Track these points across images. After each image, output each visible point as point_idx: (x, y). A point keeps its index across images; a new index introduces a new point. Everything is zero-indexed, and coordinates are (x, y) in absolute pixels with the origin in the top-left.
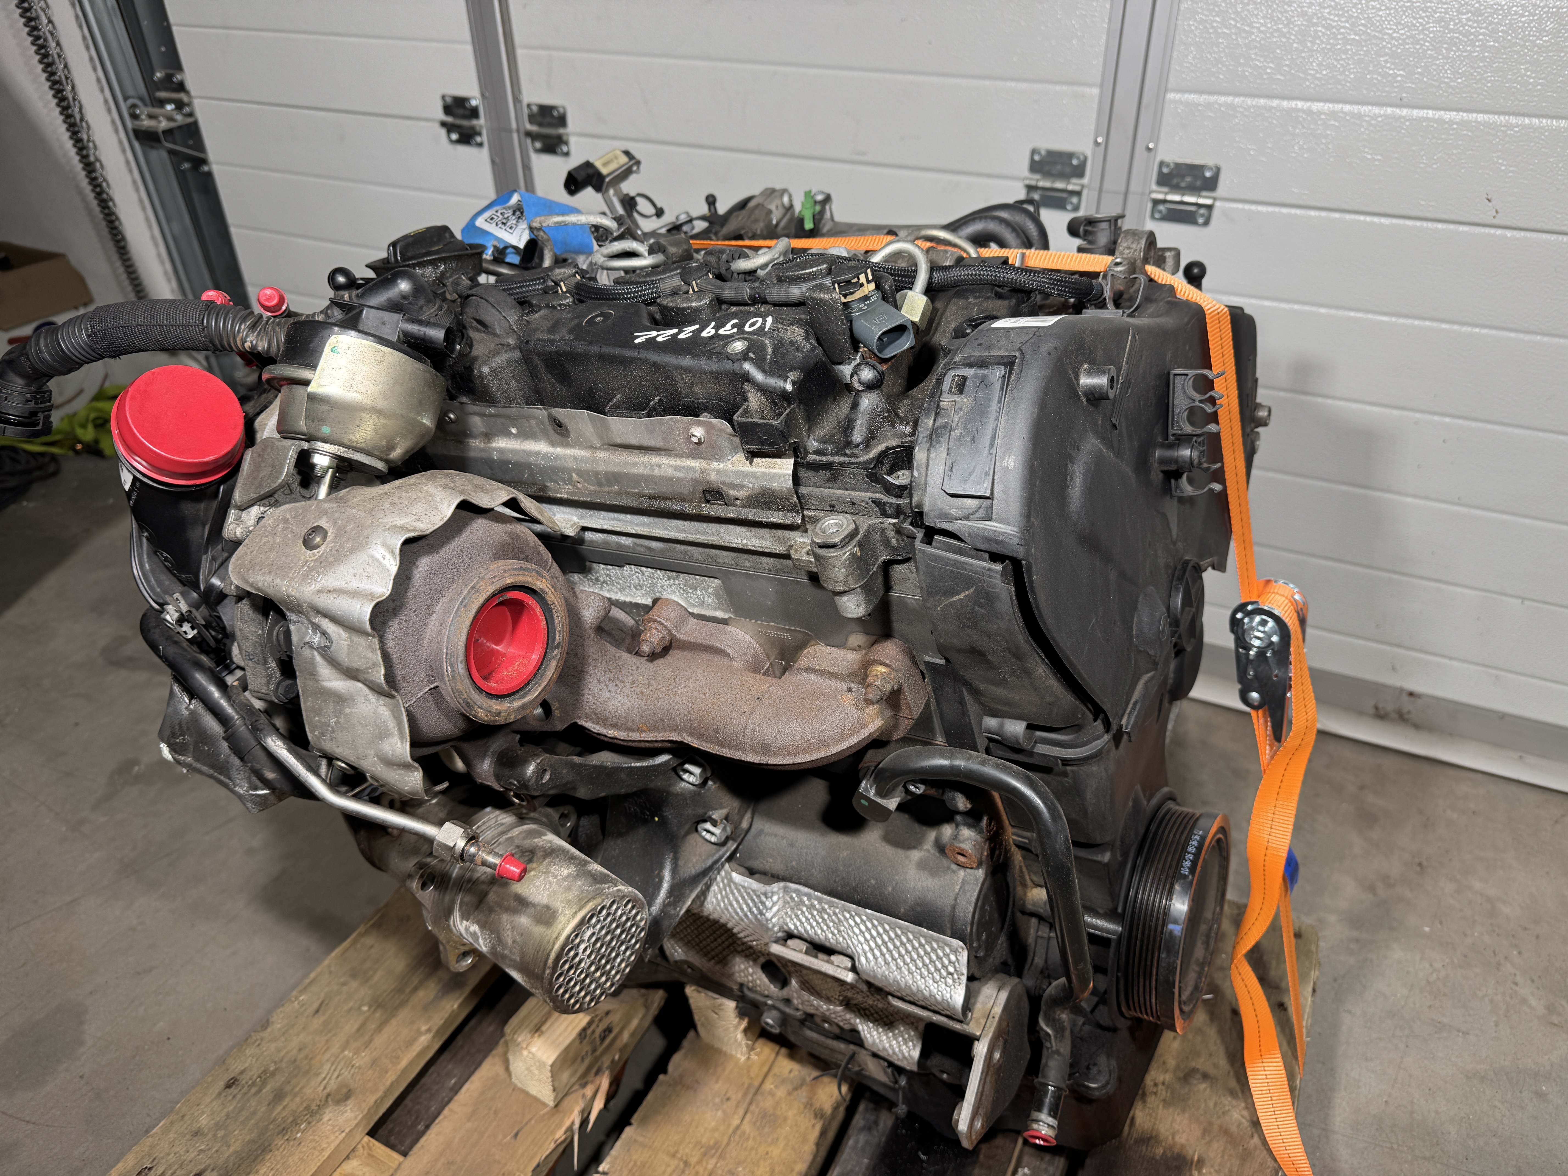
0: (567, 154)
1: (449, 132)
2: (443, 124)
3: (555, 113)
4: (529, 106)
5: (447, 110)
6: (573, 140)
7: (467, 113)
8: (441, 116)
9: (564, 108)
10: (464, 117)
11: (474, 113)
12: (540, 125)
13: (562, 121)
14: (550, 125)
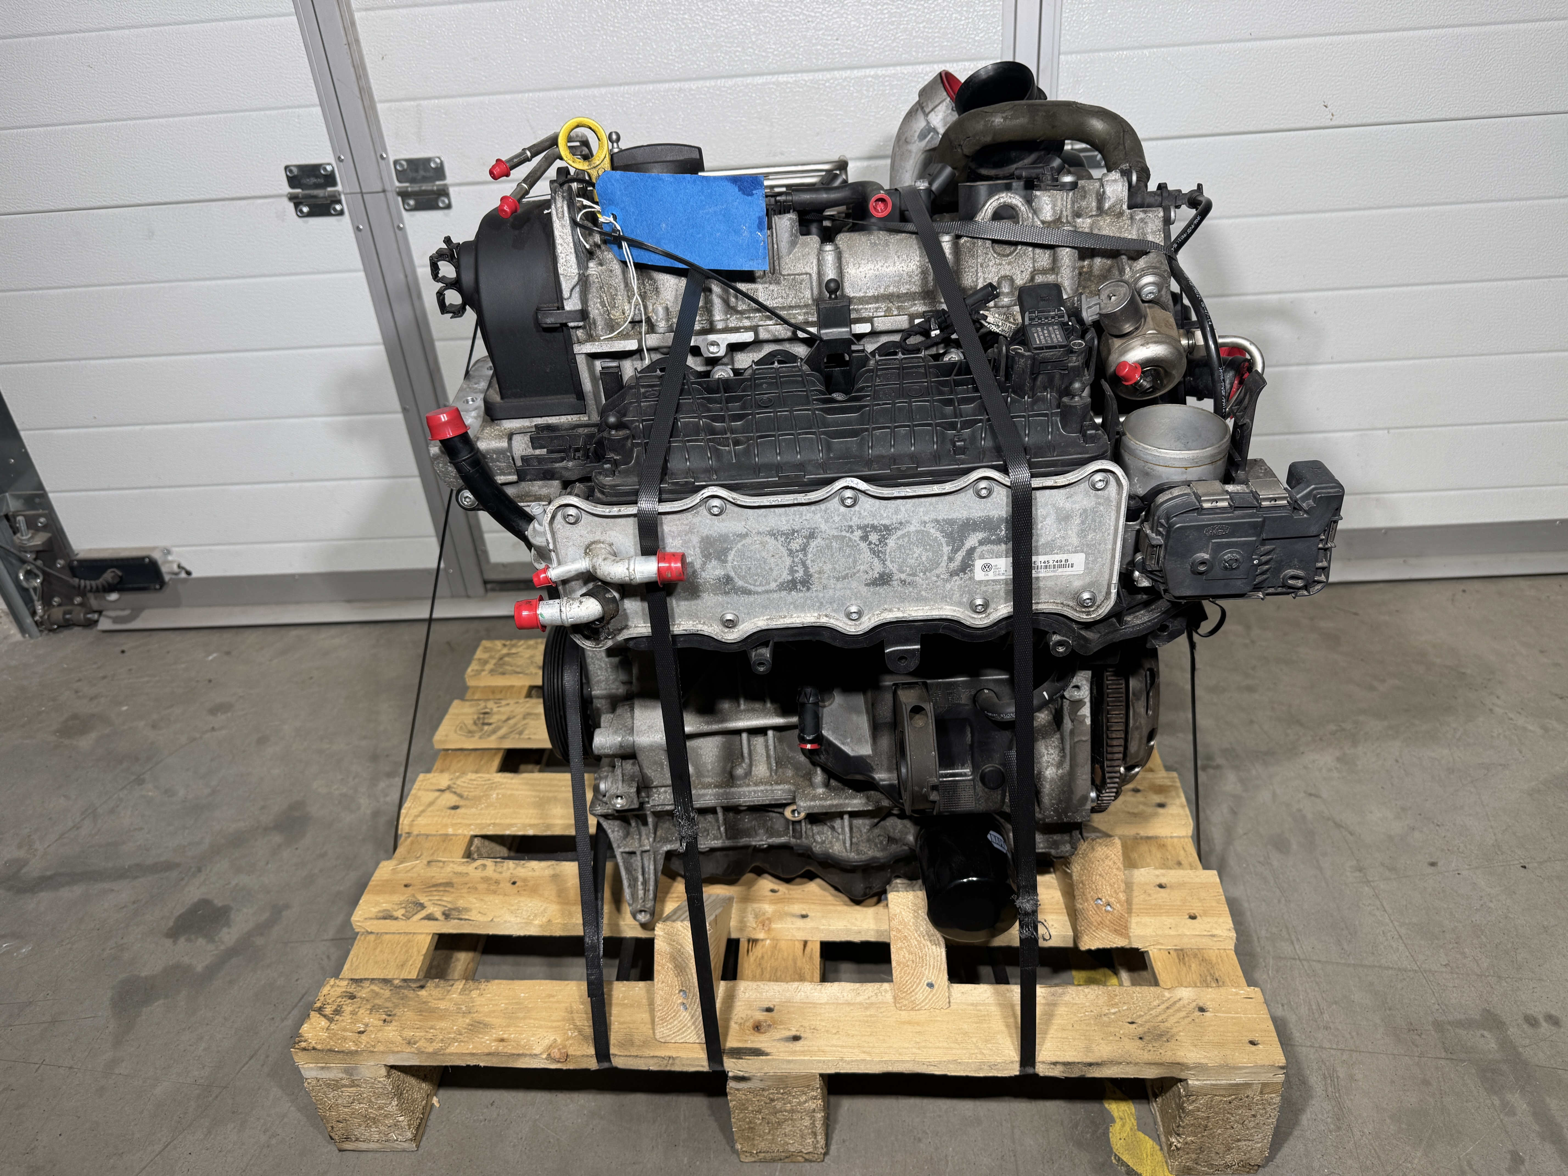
0: (449, 207)
1: (297, 206)
2: (292, 198)
3: (433, 165)
4: (396, 162)
5: (293, 181)
6: (452, 191)
7: (321, 181)
8: (287, 189)
9: (439, 158)
10: (317, 186)
11: (330, 179)
12: (413, 181)
13: (440, 172)
14: (425, 179)
